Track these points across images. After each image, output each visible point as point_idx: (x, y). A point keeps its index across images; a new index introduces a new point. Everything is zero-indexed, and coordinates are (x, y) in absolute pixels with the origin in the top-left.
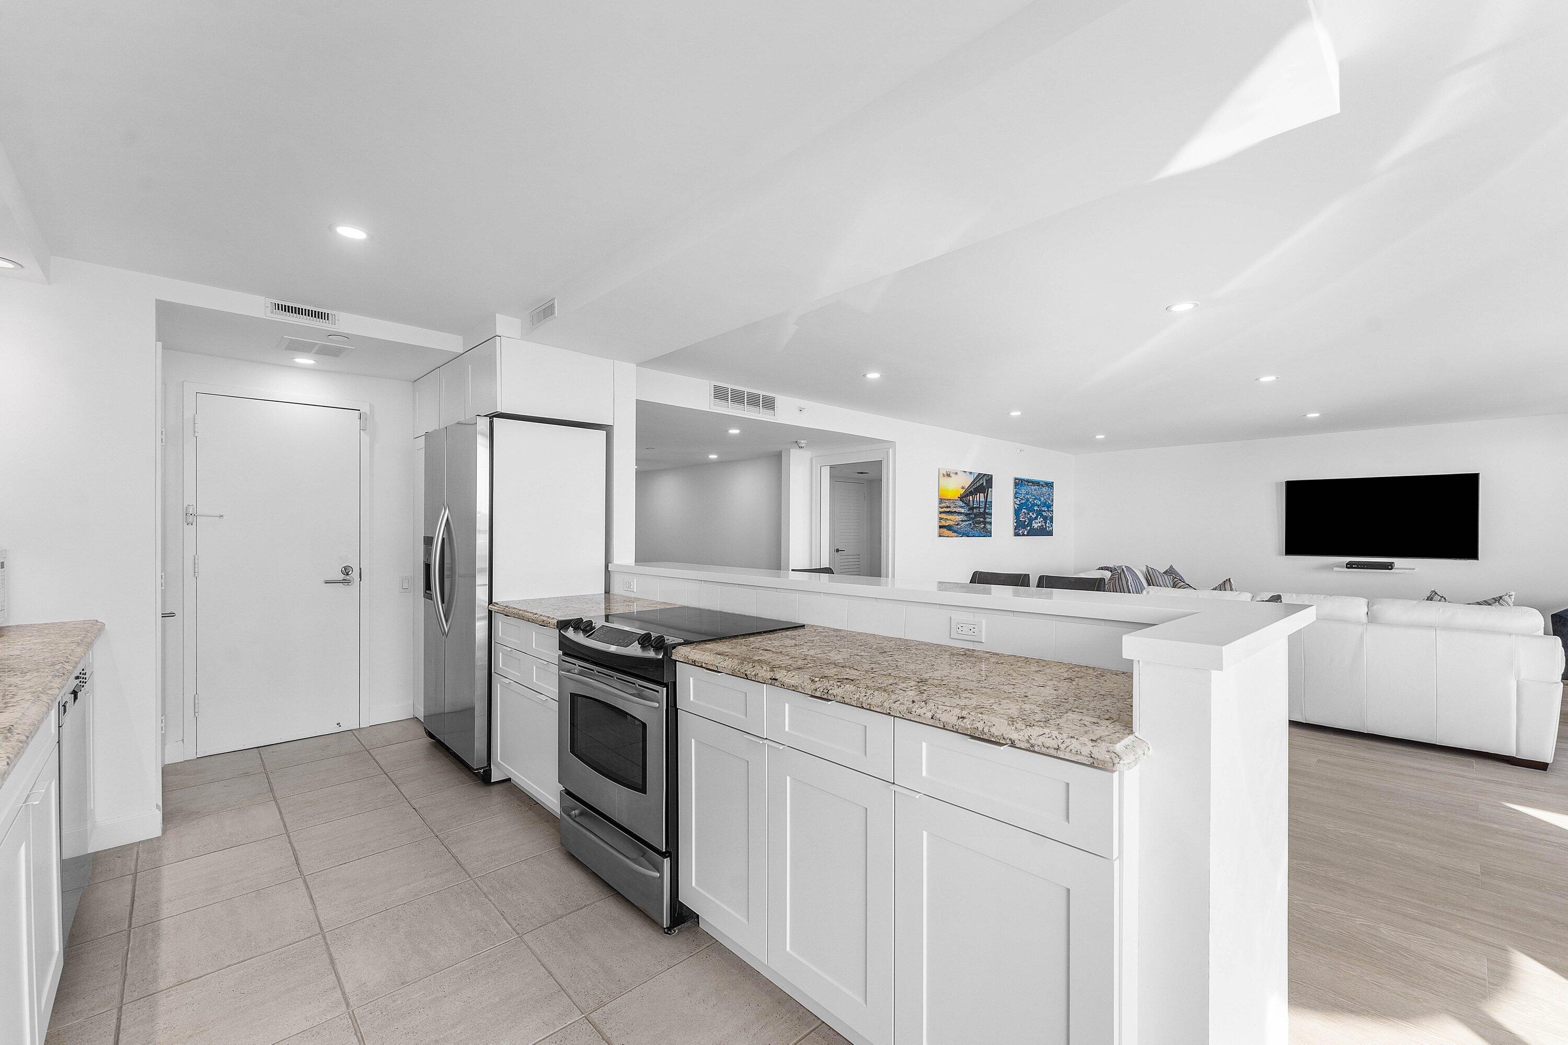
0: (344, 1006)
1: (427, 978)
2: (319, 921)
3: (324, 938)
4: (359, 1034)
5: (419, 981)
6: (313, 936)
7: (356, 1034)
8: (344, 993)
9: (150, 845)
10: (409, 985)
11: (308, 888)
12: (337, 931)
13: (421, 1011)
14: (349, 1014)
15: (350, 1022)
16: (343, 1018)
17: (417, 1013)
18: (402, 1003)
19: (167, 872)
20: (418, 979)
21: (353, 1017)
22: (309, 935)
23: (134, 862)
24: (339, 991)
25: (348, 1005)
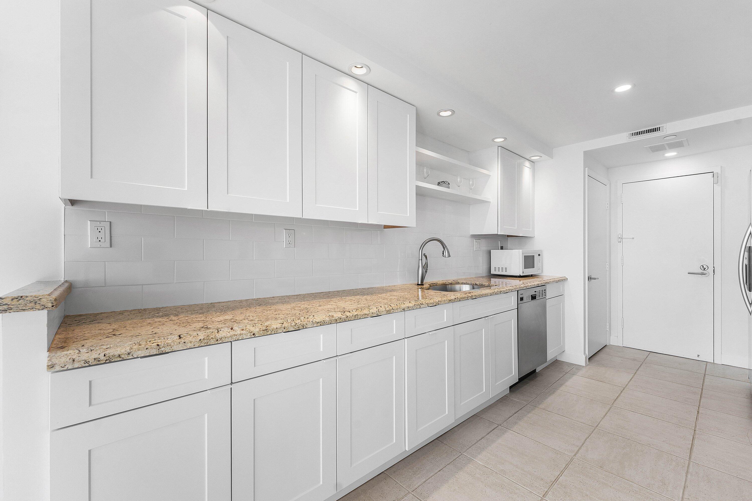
0: (573, 454)
1: (612, 475)
2: (599, 423)
3: (595, 429)
4: (567, 466)
5: (608, 472)
6: (591, 426)
7: (566, 465)
8: (578, 451)
9: (579, 367)
10: (602, 470)
11: (609, 411)
12: (601, 431)
13: (595, 481)
14: (572, 458)
15: (569, 460)
16: (569, 457)
17: (593, 480)
18: (592, 472)
19: (575, 377)
20: (608, 471)
21: (572, 460)
22: (591, 424)
23: (570, 370)
24: (577, 449)
25: (575, 455)
